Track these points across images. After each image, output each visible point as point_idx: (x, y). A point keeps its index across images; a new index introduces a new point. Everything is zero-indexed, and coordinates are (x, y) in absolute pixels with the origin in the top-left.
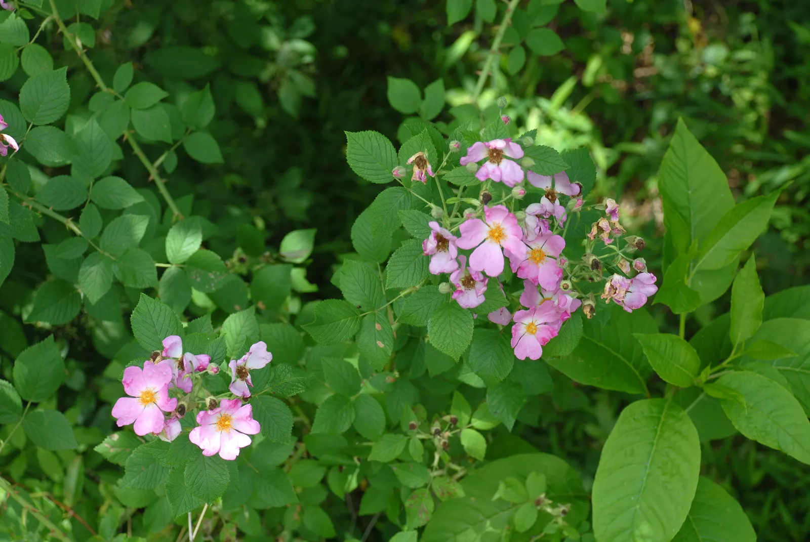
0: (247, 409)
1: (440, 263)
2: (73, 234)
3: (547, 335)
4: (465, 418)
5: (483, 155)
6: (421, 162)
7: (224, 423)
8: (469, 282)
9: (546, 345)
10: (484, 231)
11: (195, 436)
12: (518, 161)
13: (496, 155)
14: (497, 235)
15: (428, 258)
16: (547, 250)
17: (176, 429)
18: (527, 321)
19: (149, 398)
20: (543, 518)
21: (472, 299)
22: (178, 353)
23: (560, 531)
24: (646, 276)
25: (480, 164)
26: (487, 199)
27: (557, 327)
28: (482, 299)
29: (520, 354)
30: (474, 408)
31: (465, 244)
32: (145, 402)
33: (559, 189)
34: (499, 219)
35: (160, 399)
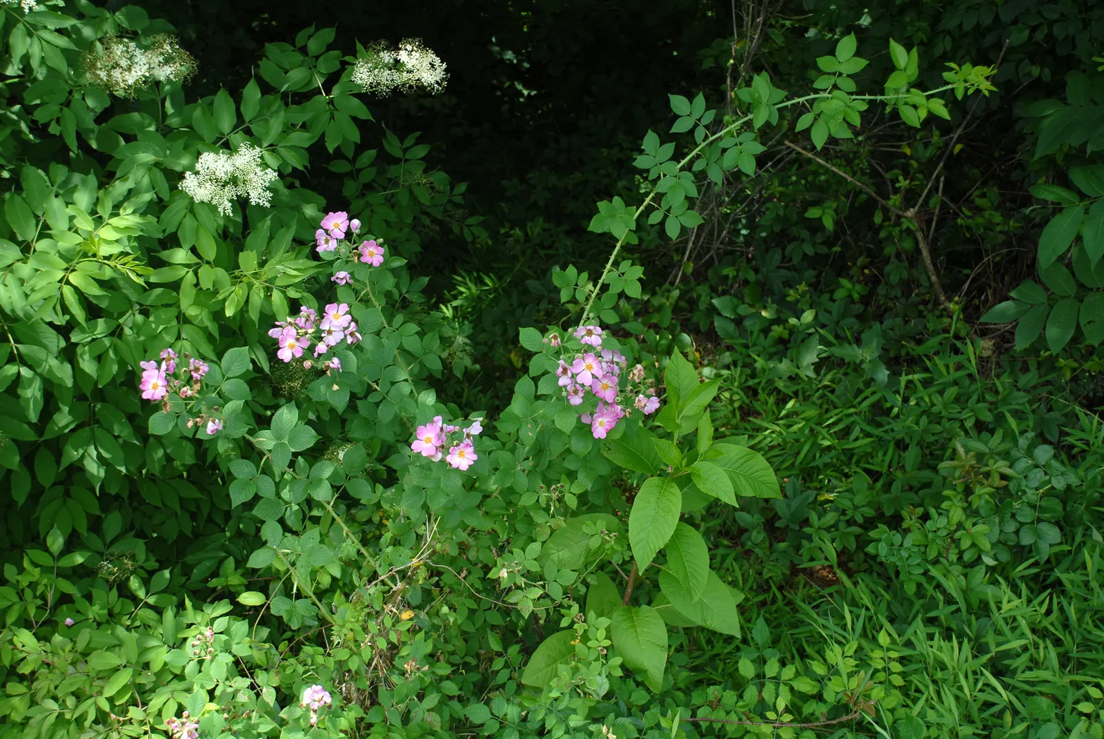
0: (471, 449)
1: (564, 381)
2: (376, 390)
3: (609, 428)
4: (567, 487)
5: (584, 332)
6: (555, 337)
7: (461, 455)
8: (576, 392)
9: (608, 432)
10: (584, 366)
11: (449, 458)
12: (600, 335)
13: (590, 333)
14: (589, 367)
15: (558, 378)
16: (610, 384)
17: (440, 456)
18: (600, 420)
19: (428, 440)
20: (604, 542)
21: (576, 400)
22: (440, 424)
23: (612, 547)
24: (655, 399)
25: (583, 337)
26: (586, 352)
27: (614, 424)
28: (581, 401)
29: (596, 436)
30: (572, 483)
31: (575, 371)
32: (427, 442)
33: (615, 359)
34: (590, 360)
35: (434, 441)
